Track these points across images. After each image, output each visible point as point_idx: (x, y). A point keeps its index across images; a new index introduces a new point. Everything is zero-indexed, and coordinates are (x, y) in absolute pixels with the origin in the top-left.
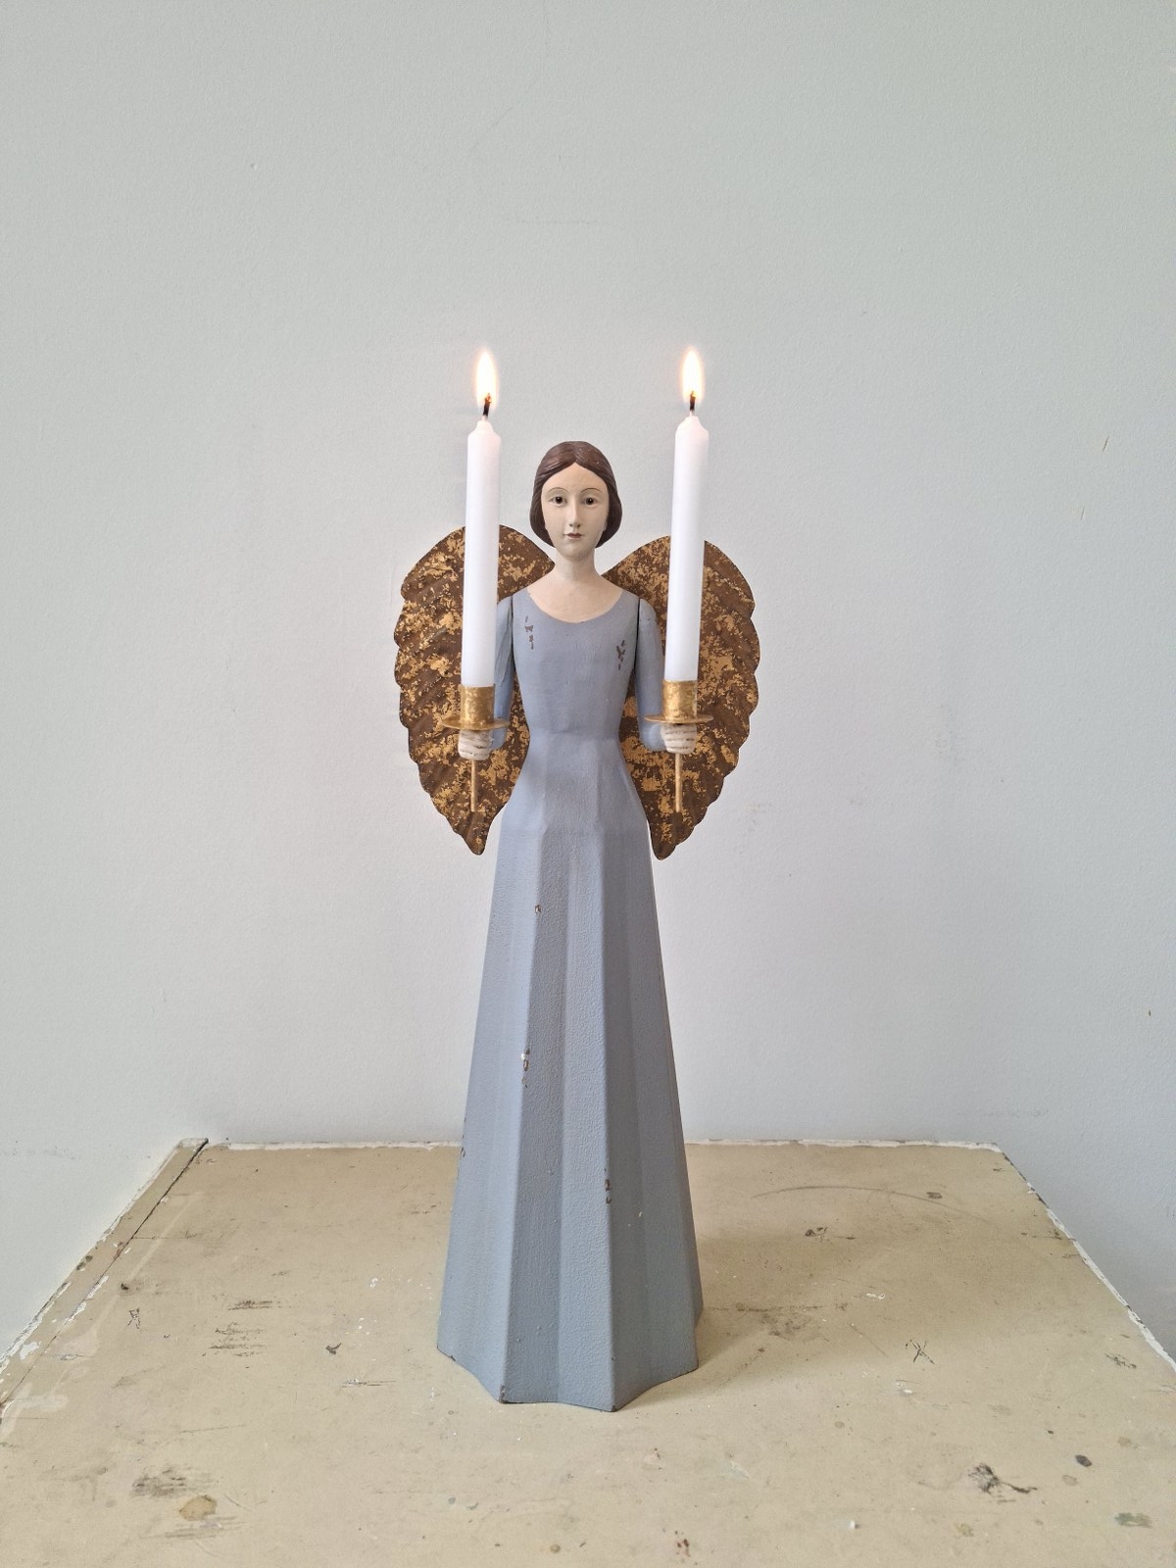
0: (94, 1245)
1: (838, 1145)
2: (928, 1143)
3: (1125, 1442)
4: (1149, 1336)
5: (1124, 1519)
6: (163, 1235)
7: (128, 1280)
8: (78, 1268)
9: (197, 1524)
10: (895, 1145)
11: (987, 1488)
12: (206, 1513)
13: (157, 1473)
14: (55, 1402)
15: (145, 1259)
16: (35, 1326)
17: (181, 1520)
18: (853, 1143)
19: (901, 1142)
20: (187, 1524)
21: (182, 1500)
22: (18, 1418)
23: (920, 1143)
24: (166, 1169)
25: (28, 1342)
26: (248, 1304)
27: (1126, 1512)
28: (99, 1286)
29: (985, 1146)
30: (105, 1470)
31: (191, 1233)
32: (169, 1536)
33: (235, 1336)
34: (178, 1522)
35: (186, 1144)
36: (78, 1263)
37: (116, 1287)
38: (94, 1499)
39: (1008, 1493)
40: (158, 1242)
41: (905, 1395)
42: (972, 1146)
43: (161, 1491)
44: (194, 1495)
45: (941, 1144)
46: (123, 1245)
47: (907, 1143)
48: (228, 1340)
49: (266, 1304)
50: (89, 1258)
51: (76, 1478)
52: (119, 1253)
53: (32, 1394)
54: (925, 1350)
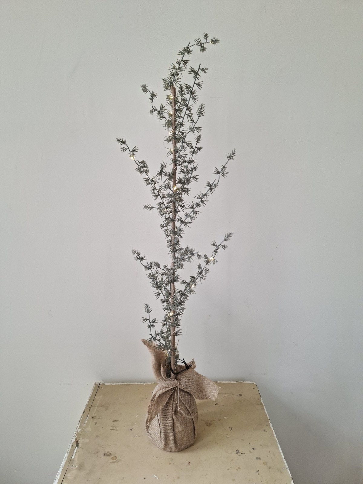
0: (84, 408)
1: (224, 383)
2: (242, 382)
3: (261, 445)
4: (271, 425)
5: (257, 458)
6: (97, 406)
7: (93, 415)
8: (83, 413)
9: (115, 461)
10: (235, 382)
11: (237, 454)
12: (116, 459)
13: (106, 452)
14: (87, 440)
15: (95, 411)
16: (79, 426)
17: (112, 460)
18: (227, 382)
19: (237, 382)
20: (113, 461)
21: (111, 457)
22: (82, 443)
23: (241, 382)
24: (94, 390)
25: (79, 429)
26: (115, 421)
27: (257, 457)
28: (88, 417)
29: (253, 383)
30: (98, 452)
31: (102, 405)
32: (111, 463)
33: (114, 427)
34: (111, 461)
35: (96, 383)
36: (83, 412)
37: (91, 417)
38: (98, 457)
39: (240, 454)
40: (96, 407)
41: (227, 437)
42: (250, 383)
43: (108, 455)
44: (113, 456)
45: (245, 382)
46: (90, 408)
47: (238, 382)
48: (113, 428)
49: (118, 420)
50: (84, 411)
51: (94, 454)
52: (90, 410)
53: (82, 439)
54: (233, 429)
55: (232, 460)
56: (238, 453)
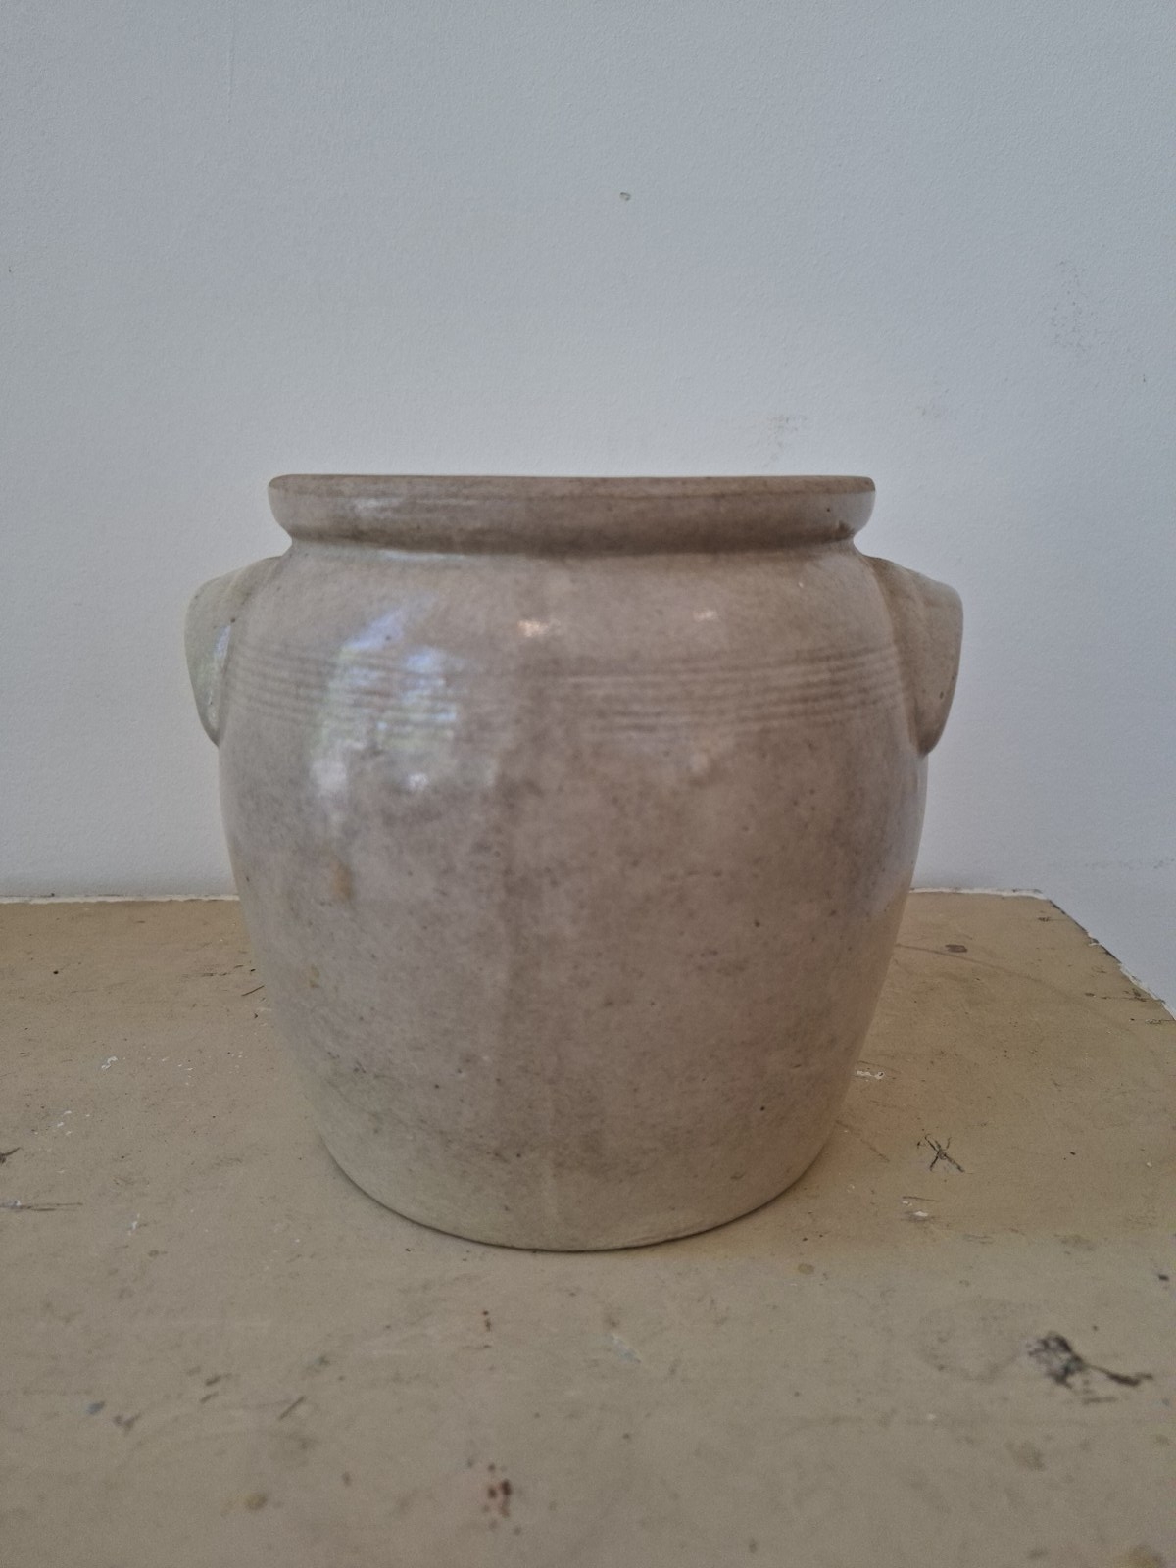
29: (1024, 893)
39: (1102, 1386)
41: (917, 1220)
42: (1005, 894)
54: (949, 1152)
55: (1034, 1460)
56: (1067, 1371)
